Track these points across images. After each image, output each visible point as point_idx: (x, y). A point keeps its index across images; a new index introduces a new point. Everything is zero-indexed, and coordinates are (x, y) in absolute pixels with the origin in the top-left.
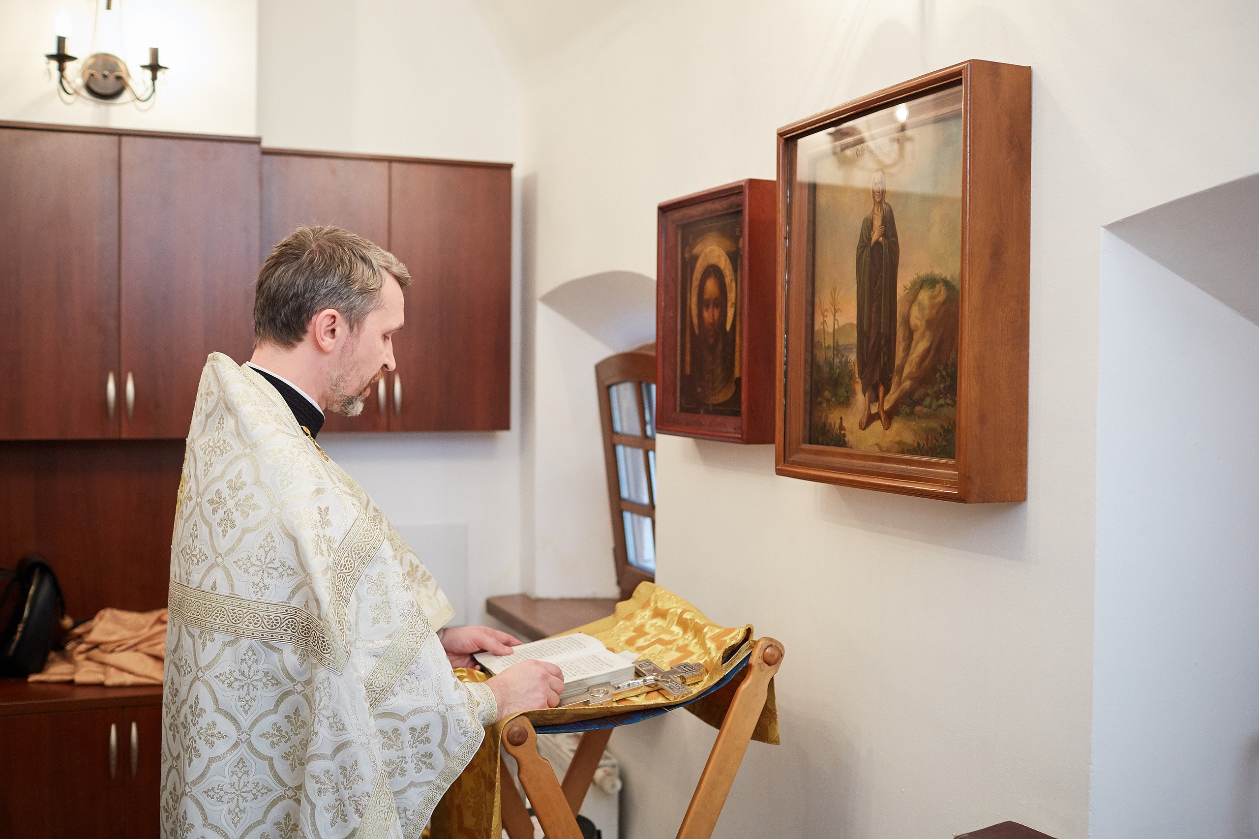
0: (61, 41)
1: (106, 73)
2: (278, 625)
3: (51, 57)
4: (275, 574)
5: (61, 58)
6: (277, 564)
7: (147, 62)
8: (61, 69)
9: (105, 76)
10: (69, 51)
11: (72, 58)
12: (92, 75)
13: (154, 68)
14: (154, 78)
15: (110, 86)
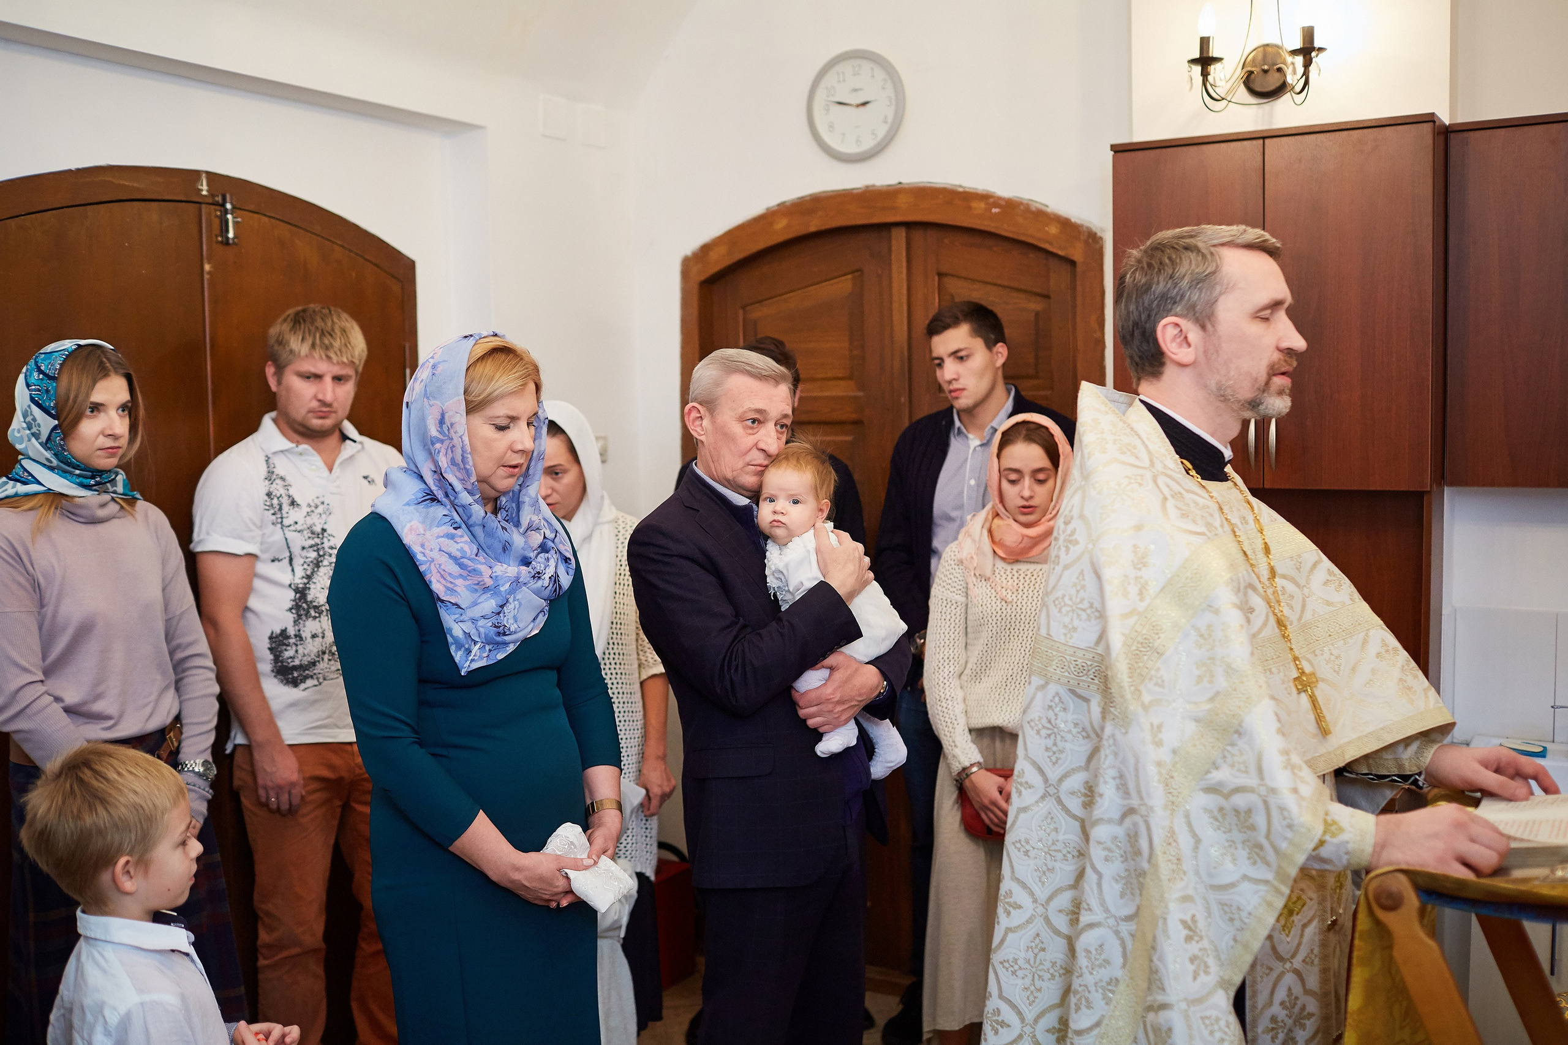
0: (1205, 42)
1: (1266, 67)
2: (1085, 672)
3: (1193, 61)
4: (1084, 616)
5: (1205, 61)
6: (1085, 605)
7: (1298, 44)
8: (1205, 74)
9: (1265, 72)
10: (1214, 52)
11: (1218, 60)
12: (1251, 72)
13: (1307, 51)
14: (1307, 64)
15: (1273, 81)
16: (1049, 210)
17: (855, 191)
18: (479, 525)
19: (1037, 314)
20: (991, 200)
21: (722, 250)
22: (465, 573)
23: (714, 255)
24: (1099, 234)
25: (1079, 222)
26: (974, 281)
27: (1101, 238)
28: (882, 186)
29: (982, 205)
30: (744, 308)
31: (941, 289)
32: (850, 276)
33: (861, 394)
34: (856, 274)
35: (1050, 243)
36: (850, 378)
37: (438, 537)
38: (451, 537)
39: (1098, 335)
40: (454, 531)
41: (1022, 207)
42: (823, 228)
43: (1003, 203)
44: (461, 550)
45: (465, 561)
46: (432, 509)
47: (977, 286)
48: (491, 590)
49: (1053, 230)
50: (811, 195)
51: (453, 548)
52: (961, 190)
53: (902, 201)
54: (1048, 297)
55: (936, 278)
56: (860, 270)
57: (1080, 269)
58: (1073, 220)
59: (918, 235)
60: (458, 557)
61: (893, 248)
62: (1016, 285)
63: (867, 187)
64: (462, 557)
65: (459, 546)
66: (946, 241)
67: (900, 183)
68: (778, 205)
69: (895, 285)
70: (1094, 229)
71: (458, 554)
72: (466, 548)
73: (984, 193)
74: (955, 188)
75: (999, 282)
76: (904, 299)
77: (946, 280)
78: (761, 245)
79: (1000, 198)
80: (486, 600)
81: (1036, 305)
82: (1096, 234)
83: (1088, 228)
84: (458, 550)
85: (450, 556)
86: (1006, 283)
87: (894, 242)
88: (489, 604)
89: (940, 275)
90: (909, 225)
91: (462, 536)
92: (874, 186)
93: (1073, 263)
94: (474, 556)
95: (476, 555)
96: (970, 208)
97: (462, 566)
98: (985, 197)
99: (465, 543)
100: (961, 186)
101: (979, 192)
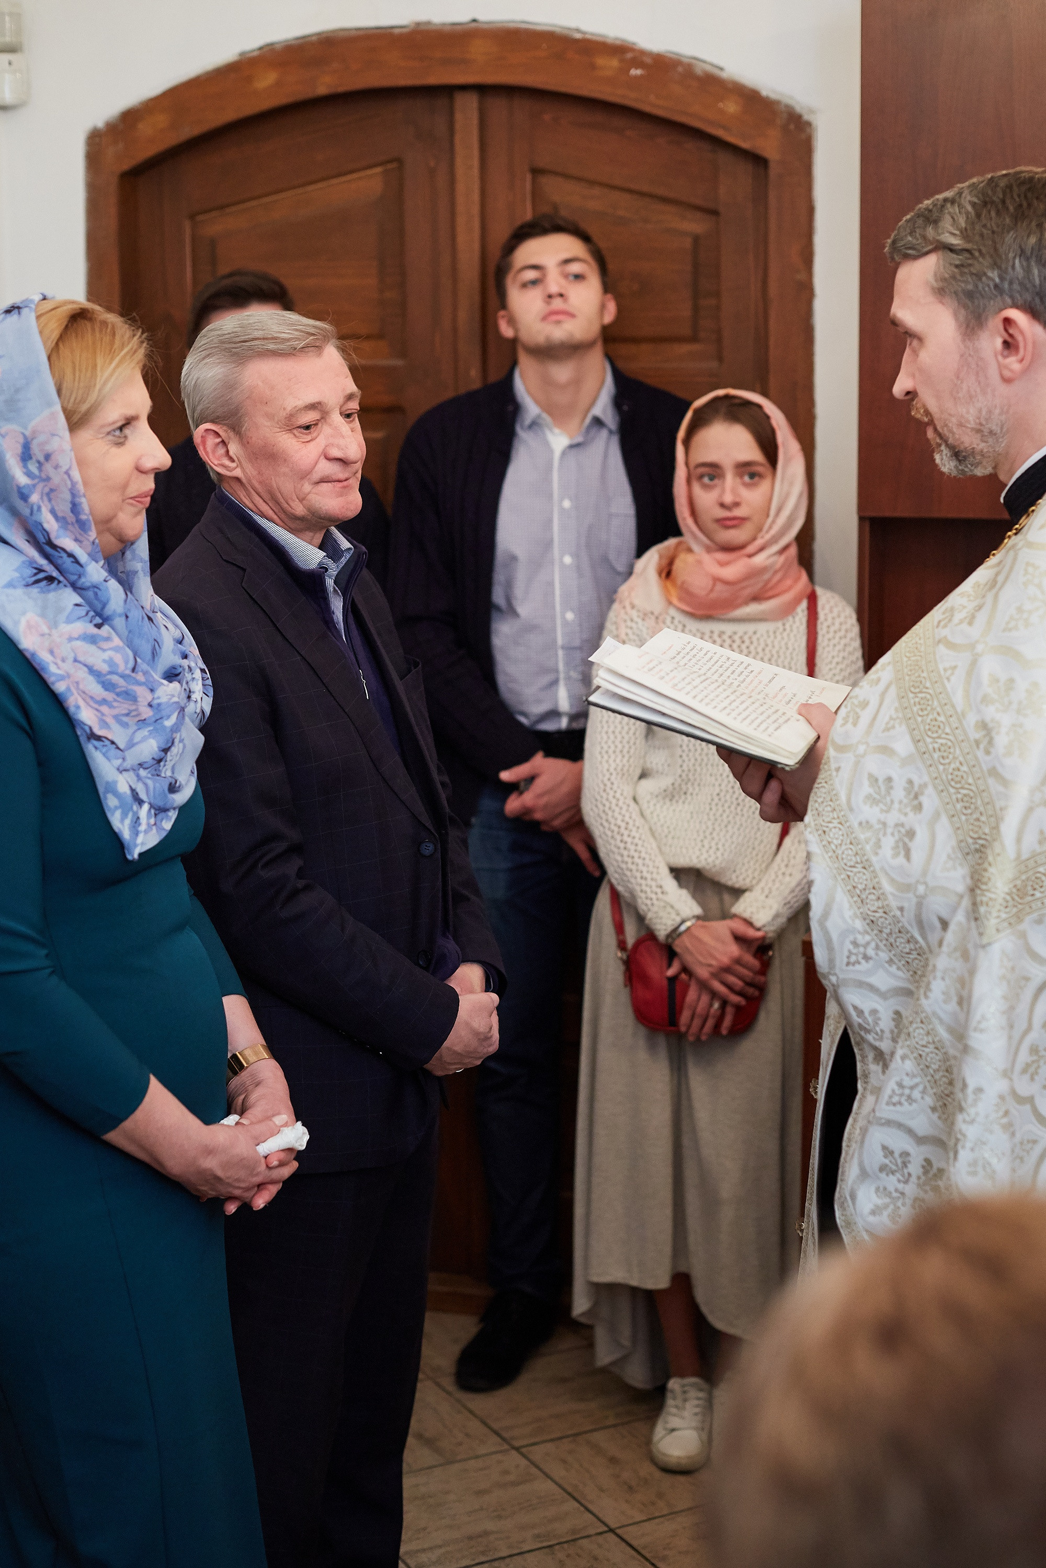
16: (724, 75)
17: (397, 31)
18: (120, 615)
19: (696, 239)
20: (629, 55)
21: (161, 120)
22: (110, 696)
23: (145, 128)
24: (806, 117)
25: (773, 96)
26: (592, 183)
27: (809, 124)
28: (444, 24)
29: (615, 63)
30: (192, 217)
31: (536, 194)
32: (379, 170)
33: (399, 362)
34: (390, 166)
35: (724, 128)
36: (380, 336)
37: (71, 639)
38: (93, 640)
39: (801, 276)
40: (95, 631)
41: (680, 69)
42: (341, 89)
43: (648, 60)
44: (111, 662)
45: (115, 678)
46: (52, 596)
47: (597, 191)
48: (149, 725)
49: (731, 107)
50: (319, 34)
51: (97, 658)
52: (578, 36)
53: (478, 50)
54: (714, 213)
55: (529, 177)
56: (399, 161)
57: (774, 170)
58: (764, 93)
59: (498, 107)
60: (104, 672)
61: (458, 126)
62: (661, 191)
63: (418, 24)
64: (111, 673)
65: (106, 655)
66: (547, 117)
67: (474, 21)
68: (261, 48)
69: (460, 187)
70: (798, 109)
71: (105, 668)
72: (118, 658)
73: (618, 42)
74: (566, 32)
75: (632, 186)
76: (476, 210)
77: (544, 180)
78: (230, 115)
79: (643, 53)
80: (144, 739)
81: (695, 225)
82: (800, 117)
83: (787, 106)
84: (104, 661)
85: (91, 670)
86: (645, 188)
87: (459, 116)
88: (149, 747)
89: (536, 172)
90: (482, 90)
91: (108, 639)
92: (429, 23)
93: (759, 161)
94: (128, 672)
95: (133, 670)
96: (593, 67)
97: (108, 686)
98: (620, 50)
99: (116, 649)
100: (578, 30)
101: (609, 41)
